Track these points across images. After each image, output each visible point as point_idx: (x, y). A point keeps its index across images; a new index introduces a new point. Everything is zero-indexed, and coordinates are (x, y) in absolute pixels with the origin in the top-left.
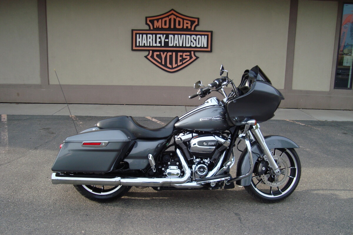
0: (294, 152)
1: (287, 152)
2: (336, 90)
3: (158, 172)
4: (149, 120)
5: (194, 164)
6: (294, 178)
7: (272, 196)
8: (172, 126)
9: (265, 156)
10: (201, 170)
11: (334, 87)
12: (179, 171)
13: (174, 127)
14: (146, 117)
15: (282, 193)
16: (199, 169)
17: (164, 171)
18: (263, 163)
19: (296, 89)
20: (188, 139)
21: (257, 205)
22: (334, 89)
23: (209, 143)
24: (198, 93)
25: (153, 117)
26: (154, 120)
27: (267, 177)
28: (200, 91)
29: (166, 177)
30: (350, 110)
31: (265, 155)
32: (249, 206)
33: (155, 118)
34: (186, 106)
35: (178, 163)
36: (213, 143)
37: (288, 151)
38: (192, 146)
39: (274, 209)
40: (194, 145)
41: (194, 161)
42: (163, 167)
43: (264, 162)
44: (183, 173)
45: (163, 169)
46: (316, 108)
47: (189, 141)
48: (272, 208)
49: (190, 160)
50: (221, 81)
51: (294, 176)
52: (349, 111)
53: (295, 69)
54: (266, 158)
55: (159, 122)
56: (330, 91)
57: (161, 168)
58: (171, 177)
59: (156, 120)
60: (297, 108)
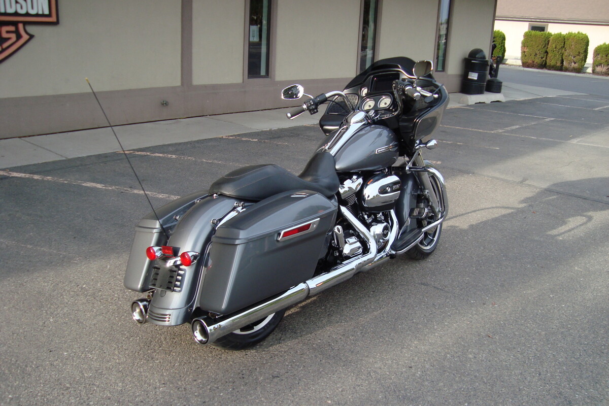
2: (251, 80)
8: (334, 170)
9: (427, 191)
10: (385, 233)
11: (248, 76)
16: (383, 231)
19: (197, 84)
22: (248, 78)
23: (394, 187)
30: (270, 109)
31: (427, 189)
35: (351, 232)
36: (398, 186)
41: (368, 222)
46: (229, 112)
52: (269, 111)
53: (194, 50)
54: (428, 194)
56: (243, 82)
60: (203, 116)
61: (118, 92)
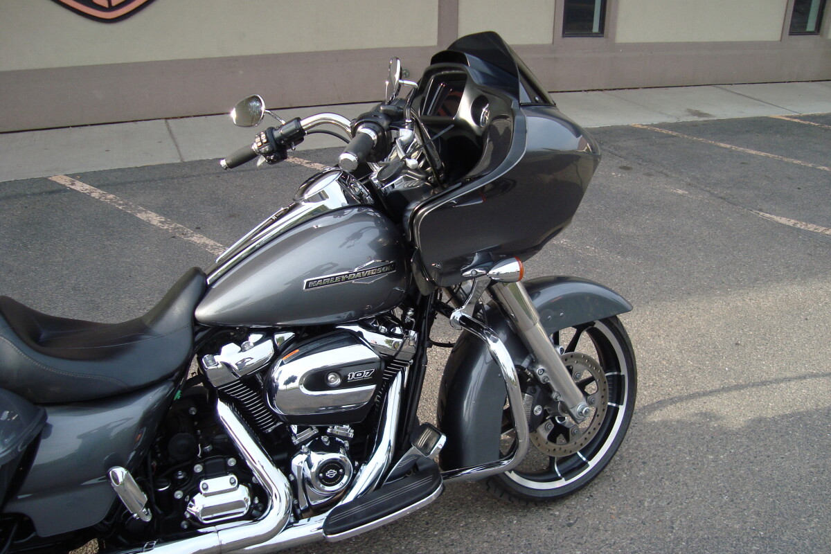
0: (616, 325)
1: (596, 329)
2: (569, 40)
3: (160, 511)
4: (62, 190)
5: (296, 450)
6: (620, 407)
7: (562, 483)
8: (186, 322)
9: (541, 367)
10: (328, 474)
11: (563, 33)
12: (242, 493)
13: (195, 321)
14: (54, 179)
15: (589, 463)
16: (320, 473)
17: (183, 505)
18: (535, 390)
20: (261, 363)
21: (519, 521)
22: (563, 37)
23: (352, 376)
24: (255, 147)
25: (73, 176)
26: (80, 186)
27: (546, 429)
28: (265, 141)
29: (201, 530)
31: (543, 363)
32: (494, 533)
33: (83, 177)
34: (169, 119)
35: (232, 462)
36: (366, 374)
37: (600, 326)
38: (282, 387)
39: (575, 527)
40: (287, 383)
41: (296, 441)
42: (176, 485)
43: (537, 387)
44: (261, 496)
45: (179, 495)
47: (266, 368)
48: (570, 525)
49: (273, 431)
50: (385, 123)
51: (619, 402)
54: (545, 374)
55: (96, 194)
56: (553, 42)
57: (170, 493)
58: (219, 527)
59: (87, 187)
61: (326, 53)
